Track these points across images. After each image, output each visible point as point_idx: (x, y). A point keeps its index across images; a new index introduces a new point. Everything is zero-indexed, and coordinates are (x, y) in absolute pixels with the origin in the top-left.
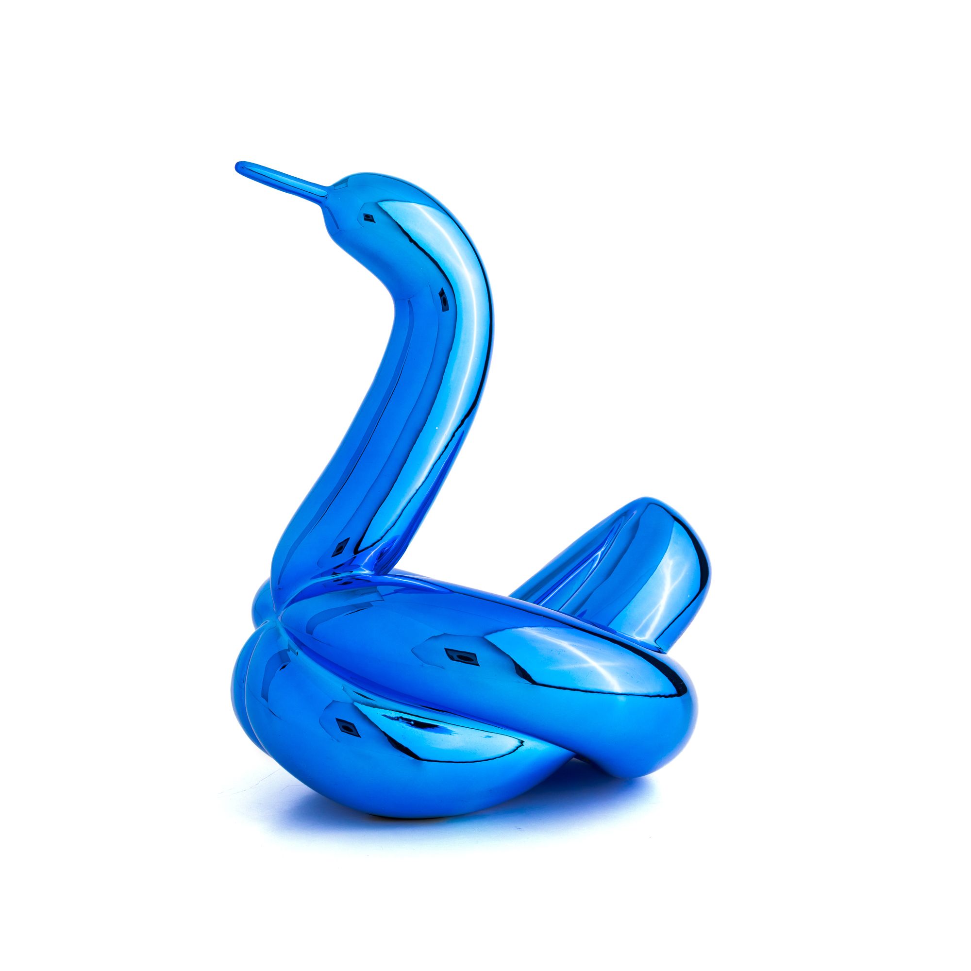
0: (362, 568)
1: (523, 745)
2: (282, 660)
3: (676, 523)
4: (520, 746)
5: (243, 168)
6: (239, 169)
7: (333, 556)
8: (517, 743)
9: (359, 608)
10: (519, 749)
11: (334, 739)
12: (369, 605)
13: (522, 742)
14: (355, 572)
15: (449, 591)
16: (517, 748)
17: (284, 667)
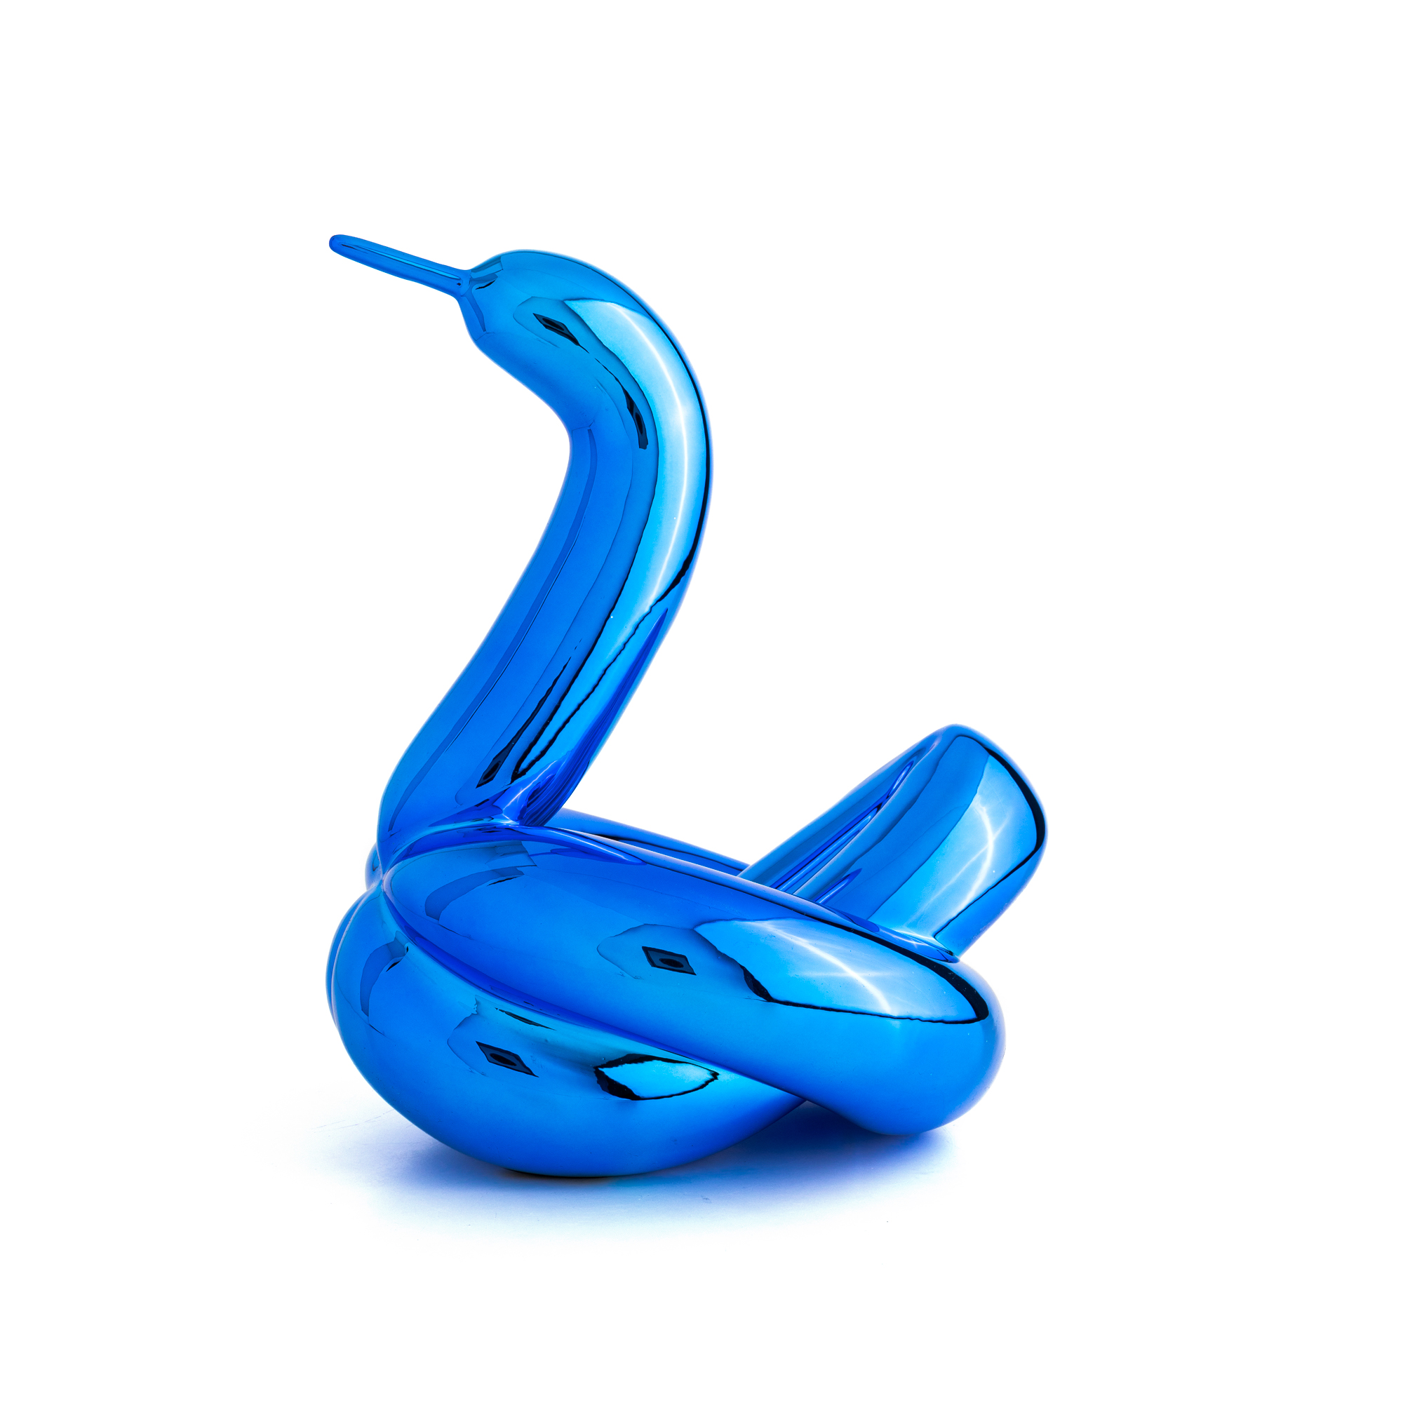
0: (503, 814)
1: (716, 1078)
2: (393, 956)
3: (991, 758)
4: (712, 1080)
8: (708, 1076)
9: (505, 876)
10: (710, 1084)
13: (715, 1075)
14: (495, 821)
16: (707, 1083)
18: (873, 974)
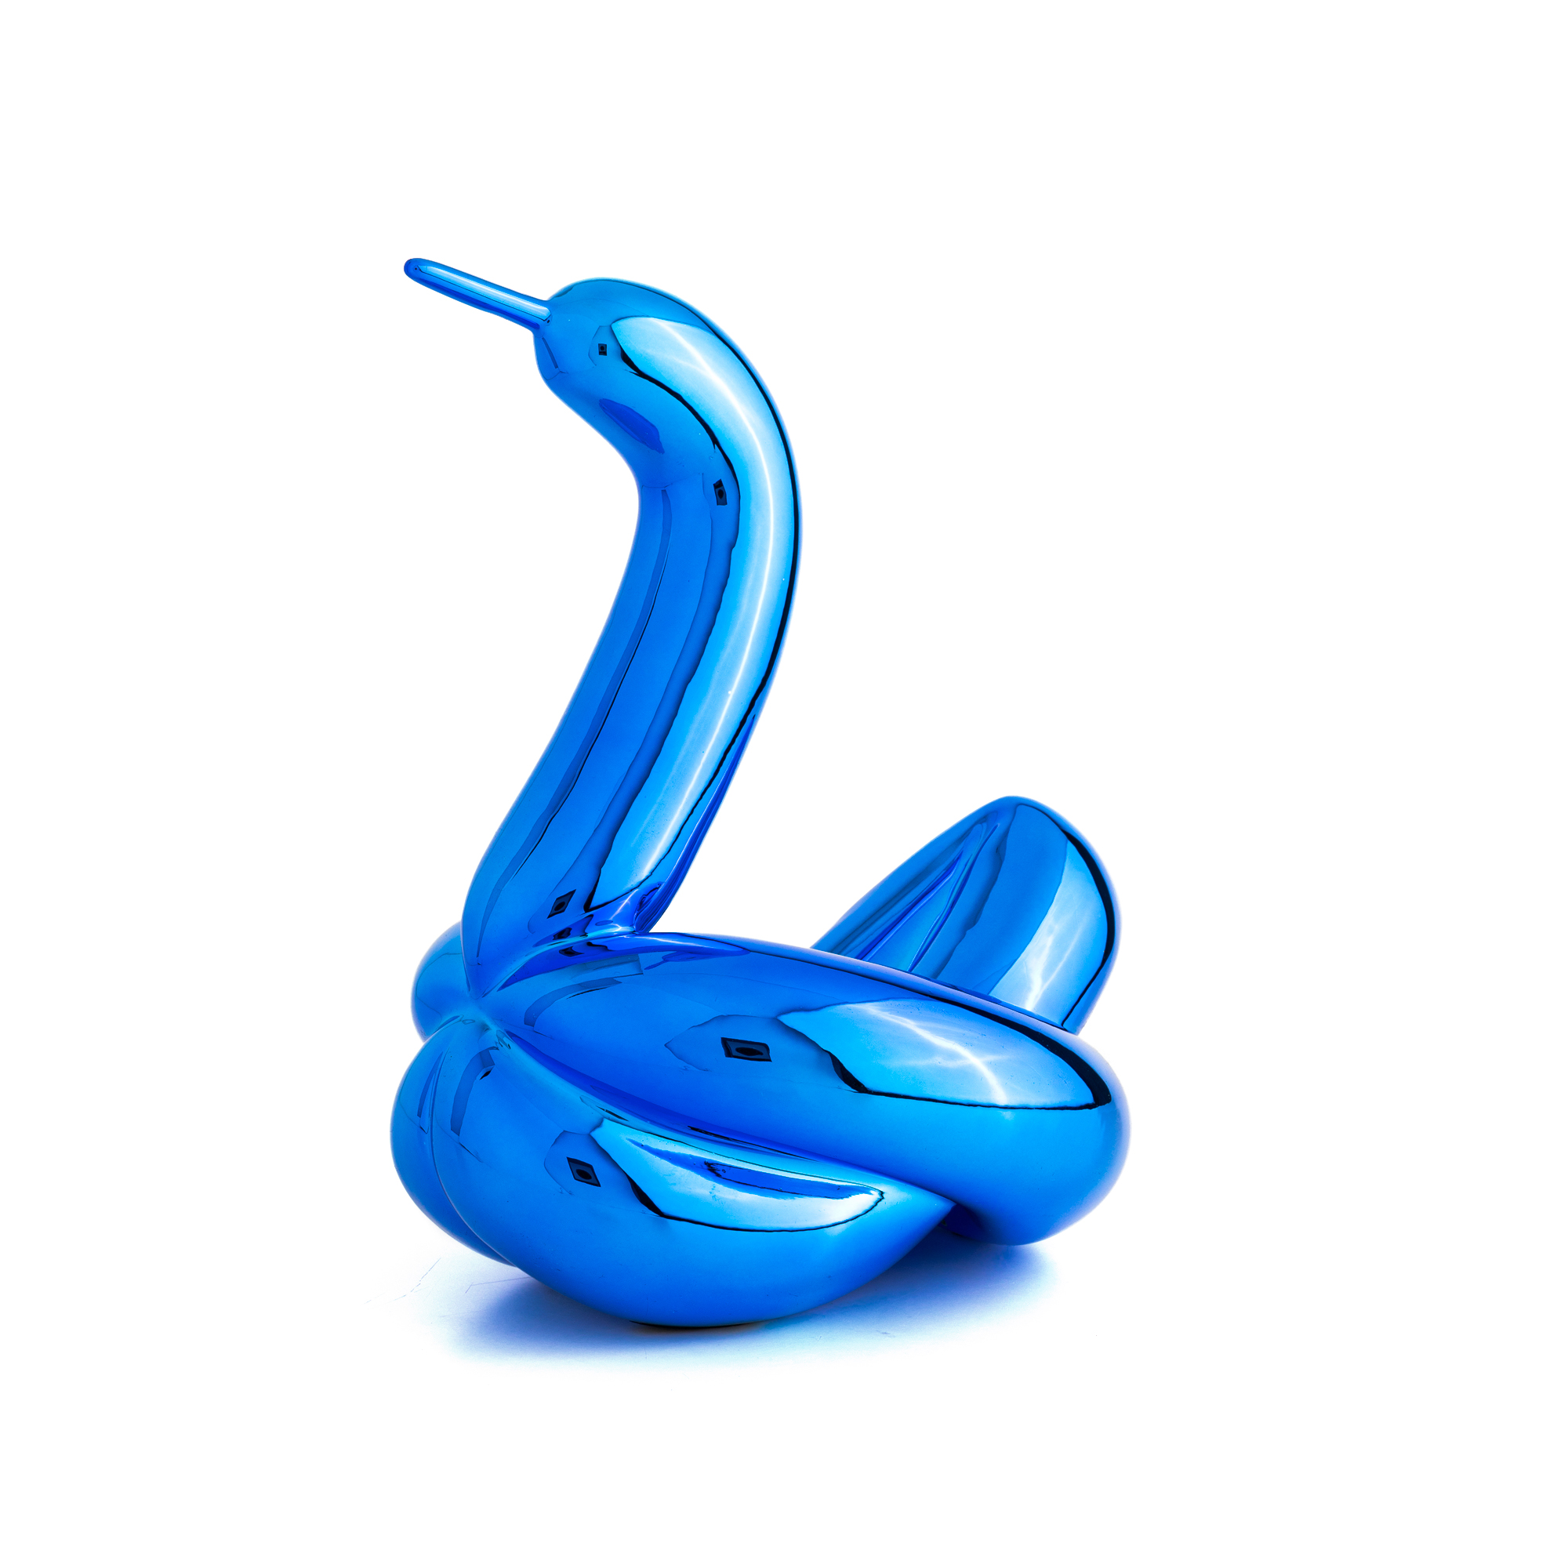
4: (880, 1200)
5: (415, 269)
6: (412, 271)
7: (550, 916)
10: (879, 1204)
11: (564, 1191)
12: (612, 982)
15: (741, 949)
17: (487, 1074)
18: (992, 1058)
